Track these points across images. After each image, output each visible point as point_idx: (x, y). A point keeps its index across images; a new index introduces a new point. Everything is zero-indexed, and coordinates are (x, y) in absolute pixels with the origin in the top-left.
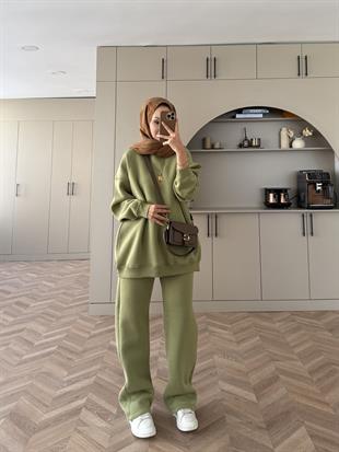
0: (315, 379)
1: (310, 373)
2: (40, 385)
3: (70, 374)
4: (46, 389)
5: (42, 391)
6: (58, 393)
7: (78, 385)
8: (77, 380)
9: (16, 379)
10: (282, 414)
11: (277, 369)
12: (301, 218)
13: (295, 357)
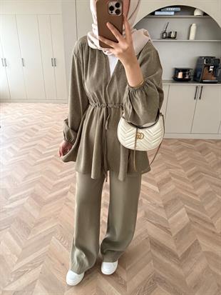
0: (191, 180)
1: (188, 177)
2: (46, 178)
3: (61, 171)
4: (49, 180)
5: (47, 181)
6: (56, 182)
7: (66, 178)
8: (65, 175)
9: (33, 174)
10: (172, 200)
11: (170, 173)
12: (195, 88)
13: (180, 167)
